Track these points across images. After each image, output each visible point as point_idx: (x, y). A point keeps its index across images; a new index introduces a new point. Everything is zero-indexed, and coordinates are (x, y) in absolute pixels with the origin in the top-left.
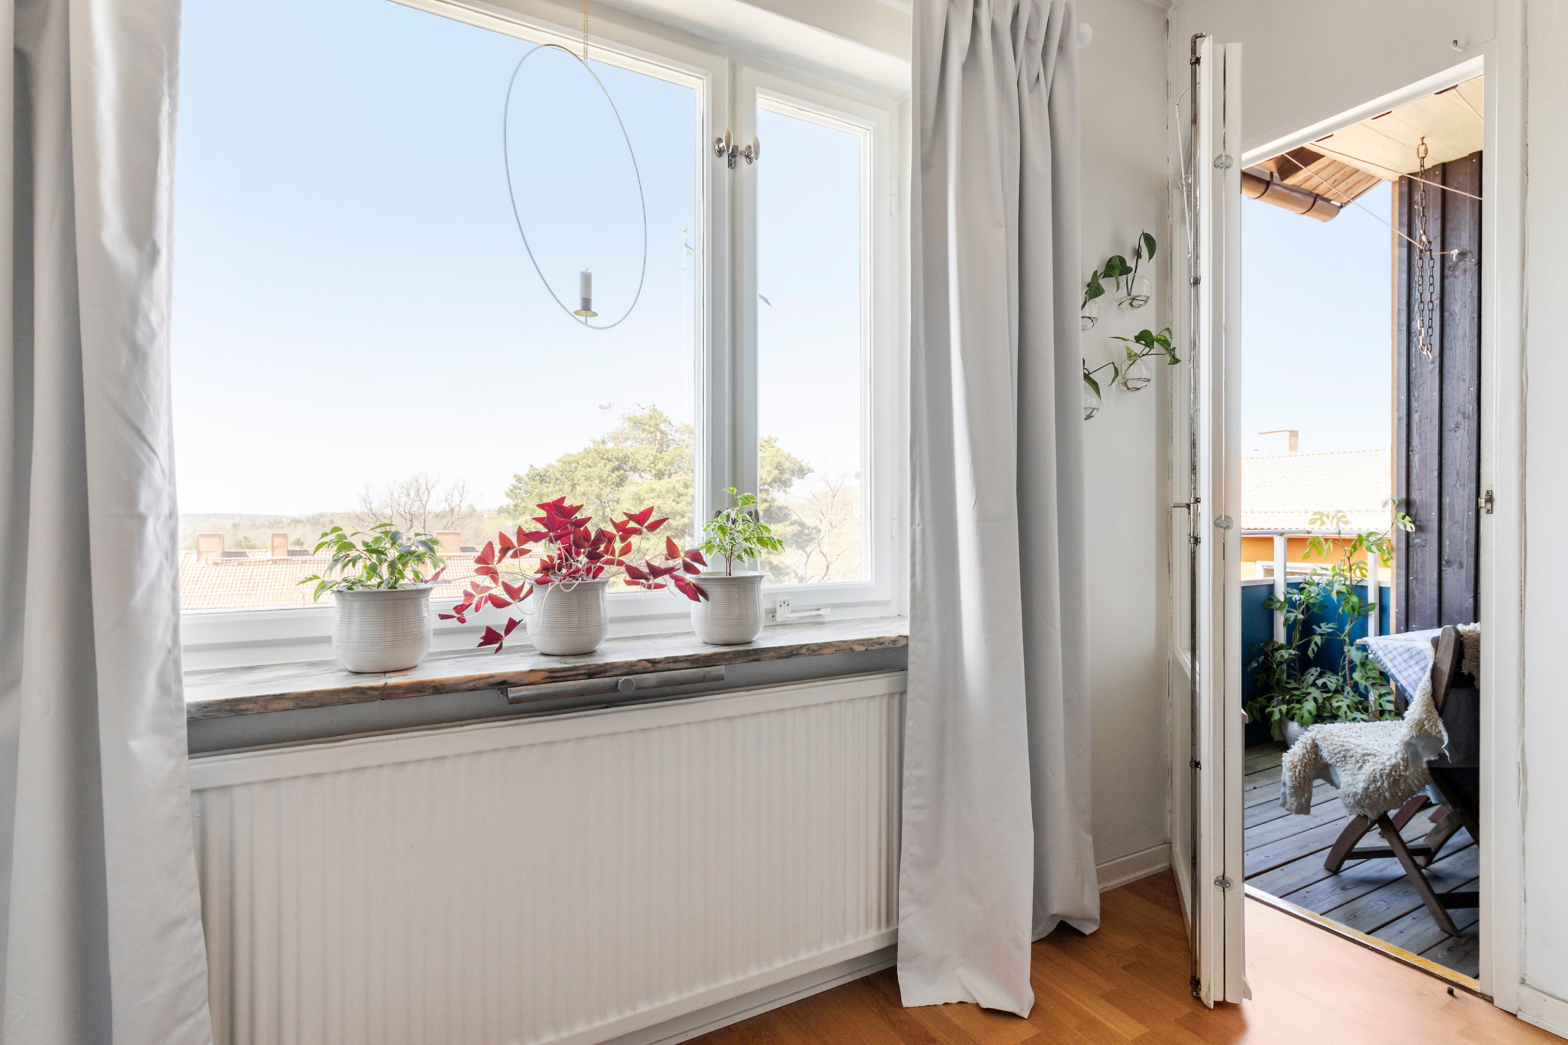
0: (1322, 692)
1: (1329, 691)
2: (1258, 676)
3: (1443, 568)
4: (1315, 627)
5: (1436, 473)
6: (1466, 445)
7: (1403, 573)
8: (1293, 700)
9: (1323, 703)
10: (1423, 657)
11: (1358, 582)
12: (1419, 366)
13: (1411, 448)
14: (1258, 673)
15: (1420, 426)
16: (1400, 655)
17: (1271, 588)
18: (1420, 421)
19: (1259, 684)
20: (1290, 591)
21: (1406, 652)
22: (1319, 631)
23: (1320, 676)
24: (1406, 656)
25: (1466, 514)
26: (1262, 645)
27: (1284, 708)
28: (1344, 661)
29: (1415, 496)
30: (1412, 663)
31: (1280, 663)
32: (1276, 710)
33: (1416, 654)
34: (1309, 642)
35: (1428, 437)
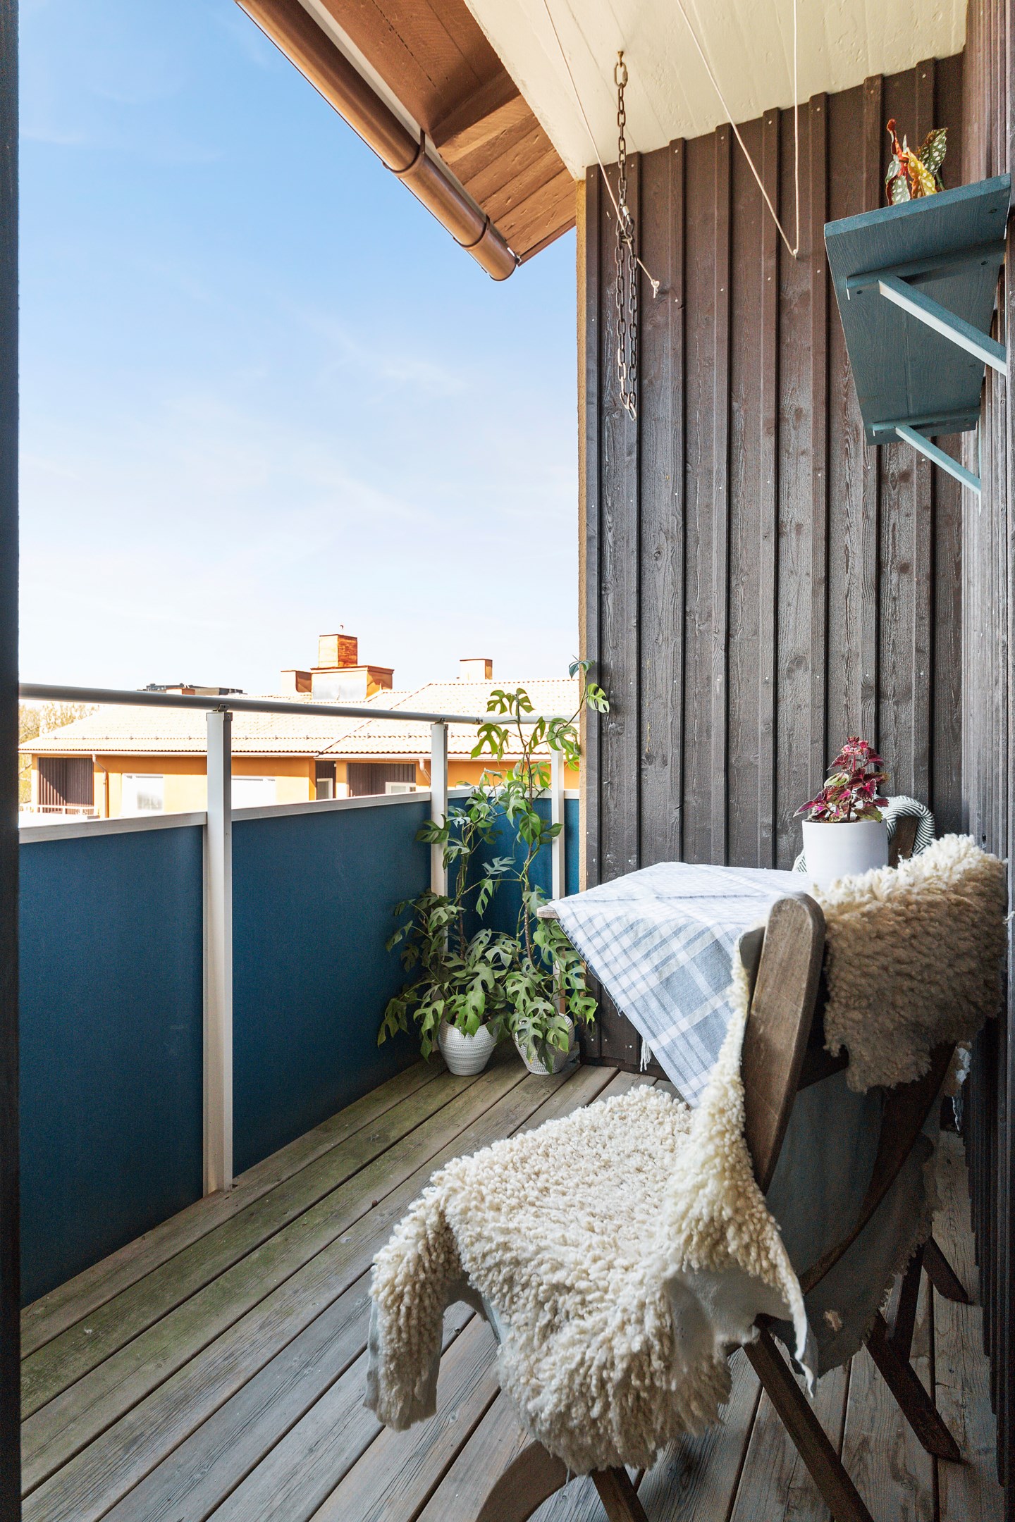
0: (493, 969)
1: (502, 968)
2: (407, 953)
3: (643, 767)
4: (486, 865)
5: (634, 622)
6: (669, 578)
7: (596, 775)
8: (455, 988)
9: (495, 988)
10: (657, 941)
11: (539, 793)
12: (612, 459)
13: (603, 585)
14: (408, 948)
15: (615, 550)
16: (616, 938)
17: (427, 806)
18: (615, 543)
19: (407, 967)
20: (454, 812)
21: (626, 931)
22: (491, 871)
23: (492, 943)
24: (626, 941)
25: (670, 684)
26: (411, 901)
27: (440, 1006)
28: (522, 914)
29: (610, 659)
30: (637, 955)
31: (439, 928)
32: (429, 1011)
33: (645, 937)
34: (478, 889)
35: (625, 565)
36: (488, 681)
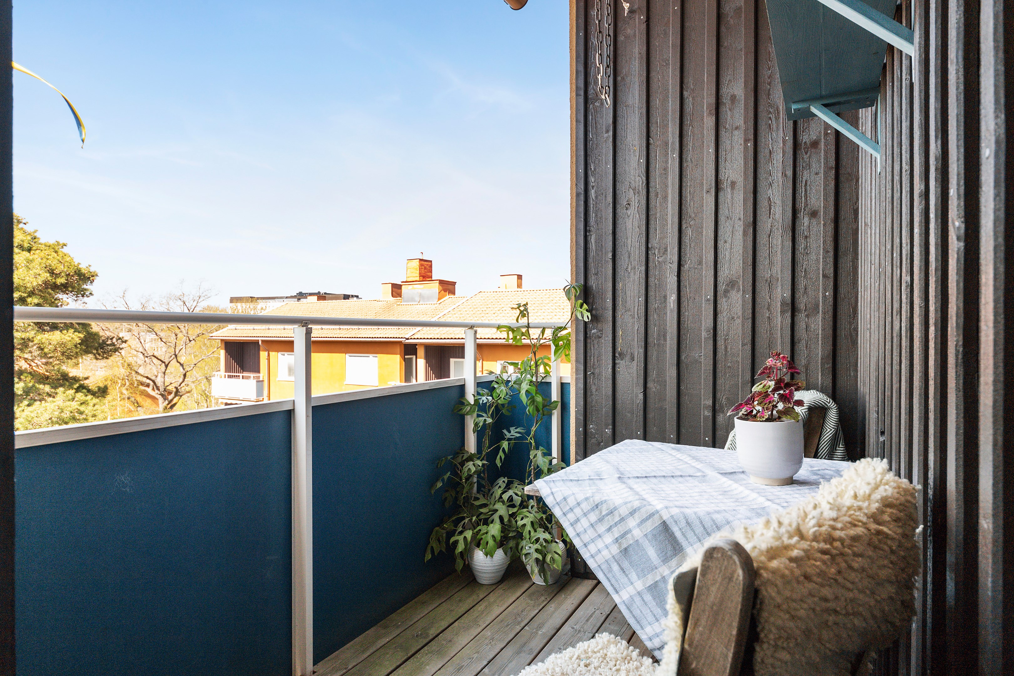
0: (509, 506)
1: (513, 506)
2: (447, 495)
3: (617, 362)
4: (505, 431)
5: (610, 255)
6: (636, 224)
7: (582, 367)
8: (480, 520)
9: (509, 521)
10: (617, 519)
11: (543, 379)
12: (595, 136)
13: (588, 228)
14: (447, 491)
15: (596, 203)
16: (585, 515)
17: (462, 388)
18: (596, 197)
19: (447, 505)
20: (481, 392)
21: (593, 510)
22: (508, 435)
23: (508, 487)
24: (593, 517)
25: (637, 301)
26: (449, 457)
27: (469, 534)
29: (592, 282)
30: (601, 528)
31: (469, 477)
32: (461, 538)
33: (607, 515)
34: (498, 448)
35: (603, 214)
36: (519, 289)
